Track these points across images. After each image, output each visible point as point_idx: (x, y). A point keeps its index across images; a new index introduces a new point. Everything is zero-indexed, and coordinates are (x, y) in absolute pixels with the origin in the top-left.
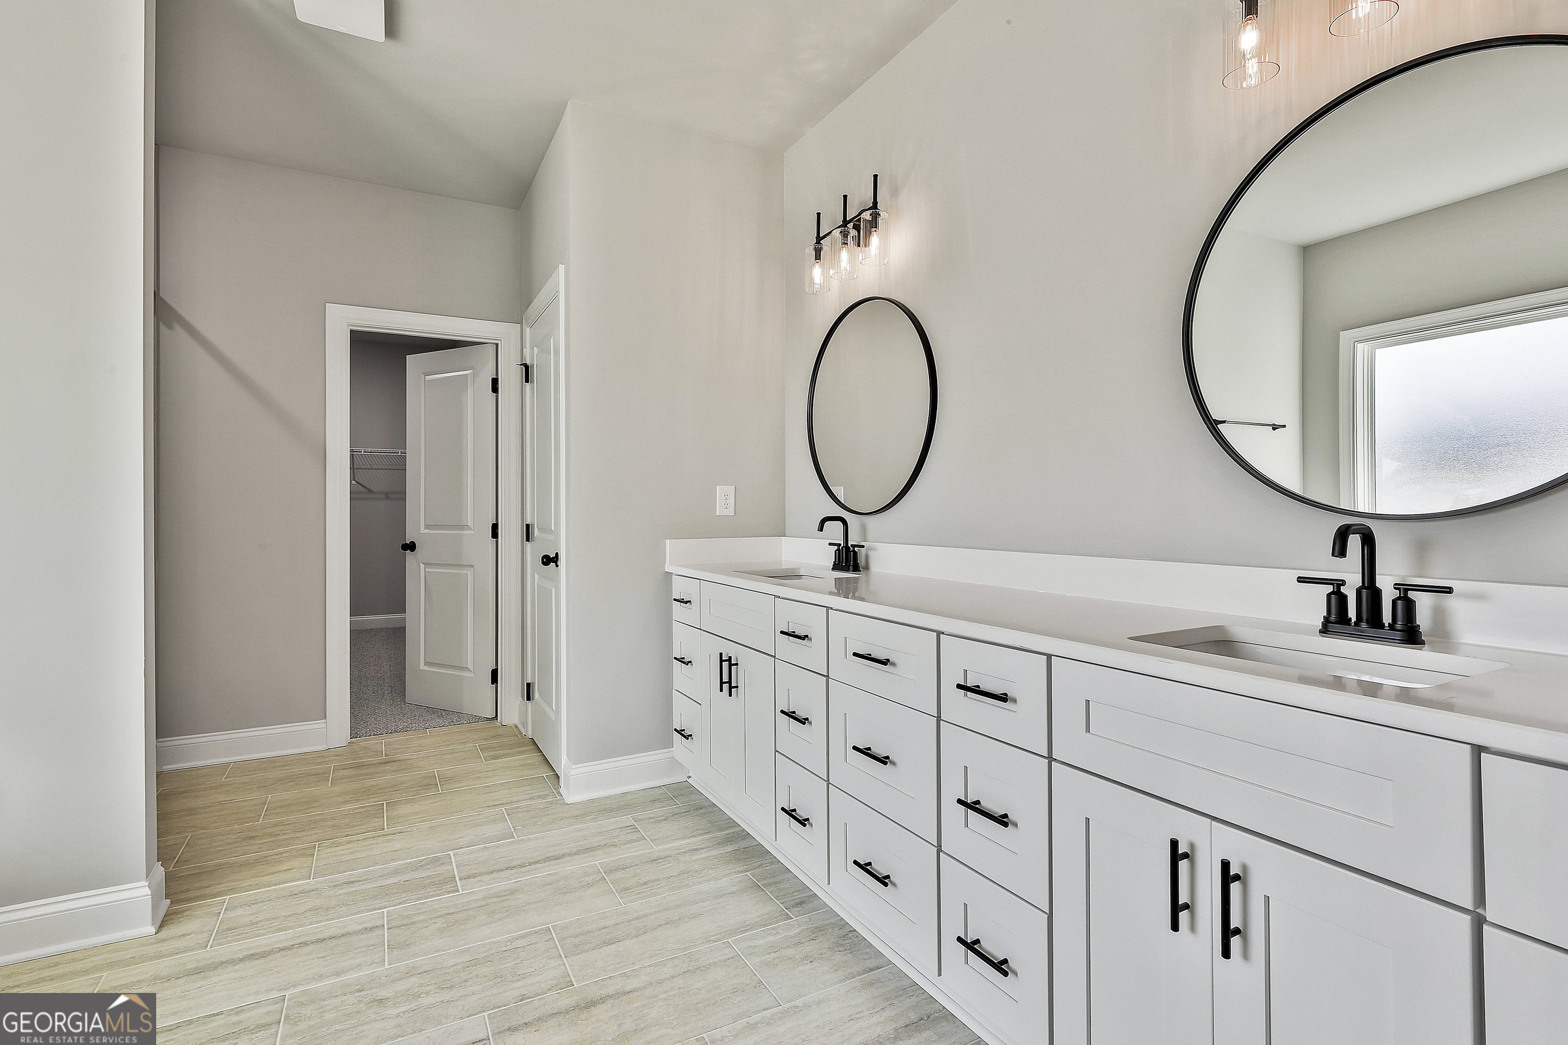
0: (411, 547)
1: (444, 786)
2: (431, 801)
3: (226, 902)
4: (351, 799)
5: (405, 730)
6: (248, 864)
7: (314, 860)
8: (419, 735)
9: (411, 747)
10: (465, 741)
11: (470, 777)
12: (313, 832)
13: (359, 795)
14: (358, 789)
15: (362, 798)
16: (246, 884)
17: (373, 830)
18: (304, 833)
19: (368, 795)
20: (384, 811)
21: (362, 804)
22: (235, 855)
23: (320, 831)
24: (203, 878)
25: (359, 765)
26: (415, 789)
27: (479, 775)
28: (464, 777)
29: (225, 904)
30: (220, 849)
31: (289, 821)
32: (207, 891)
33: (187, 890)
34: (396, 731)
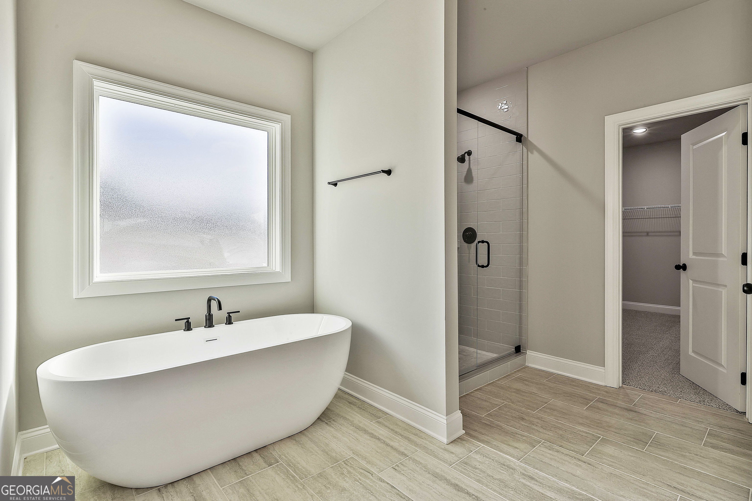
0: (684, 267)
1: (650, 448)
2: (630, 454)
3: (479, 448)
4: (586, 424)
5: (663, 393)
6: (506, 433)
7: (532, 451)
8: (670, 400)
9: (656, 407)
10: (701, 420)
11: (678, 452)
12: (548, 433)
13: (592, 423)
14: (597, 420)
15: (592, 426)
16: (495, 443)
17: (577, 452)
18: (544, 430)
19: (597, 426)
20: (596, 442)
21: (588, 430)
22: (507, 424)
23: (552, 434)
24: (487, 428)
25: (612, 404)
26: (629, 438)
27: (687, 454)
28: (672, 449)
29: (478, 448)
30: (507, 417)
31: (545, 419)
32: (480, 436)
33: (476, 431)
34: (656, 391)
